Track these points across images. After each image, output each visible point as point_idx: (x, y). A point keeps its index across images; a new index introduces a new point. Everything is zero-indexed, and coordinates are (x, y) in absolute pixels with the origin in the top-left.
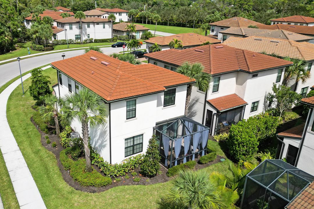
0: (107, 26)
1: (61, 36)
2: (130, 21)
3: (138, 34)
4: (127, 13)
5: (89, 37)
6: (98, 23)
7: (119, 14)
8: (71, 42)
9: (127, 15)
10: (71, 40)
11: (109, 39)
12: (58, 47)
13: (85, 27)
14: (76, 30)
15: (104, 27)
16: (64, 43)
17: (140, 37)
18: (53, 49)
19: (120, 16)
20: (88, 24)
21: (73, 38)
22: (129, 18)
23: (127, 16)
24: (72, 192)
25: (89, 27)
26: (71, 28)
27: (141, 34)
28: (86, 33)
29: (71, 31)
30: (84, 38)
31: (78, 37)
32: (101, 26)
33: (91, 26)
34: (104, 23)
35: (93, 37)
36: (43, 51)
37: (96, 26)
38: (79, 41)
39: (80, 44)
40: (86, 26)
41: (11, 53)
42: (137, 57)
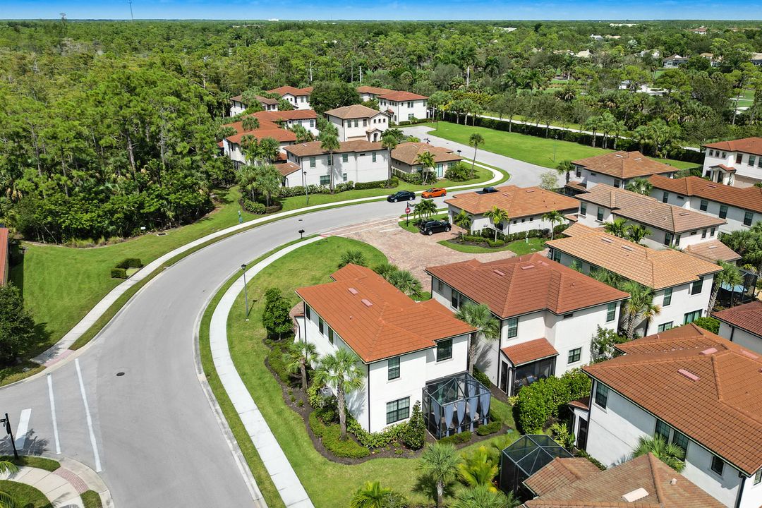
0: (379, 157)
1: (294, 181)
2: (431, 116)
3: (440, 168)
4: (424, 100)
5: (345, 179)
6: (363, 154)
7: (409, 104)
8: (312, 191)
9: (424, 105)
10: (312, 186)
11: (383, 182)
12: (288, 201)
13: (339, 161)
14: (321, 168)
15: (374, 160)
16: (299, 192)
17: (444, 174)
18: (280, 209)
19: (411, 109)
20: (345, 155)
21: (316, 182)
22: (429, 111)
23: (425, 108)
24: (325, 463)
25: (345, 160)
26: (313, 165)
27: (446, 168)
28: (340, 172)
29: (313, 169)
30: (337, 181)
31: (325, 180)
32: (369, 158)
33: (351, 158)
34: (374, 152)
35: (354, 178)
36: (264, 213)
37: (360, 158)
38: (328, 187)
39: (329, 193)
40: (341, 159)
41: (207, 219)
42: (431, 233)
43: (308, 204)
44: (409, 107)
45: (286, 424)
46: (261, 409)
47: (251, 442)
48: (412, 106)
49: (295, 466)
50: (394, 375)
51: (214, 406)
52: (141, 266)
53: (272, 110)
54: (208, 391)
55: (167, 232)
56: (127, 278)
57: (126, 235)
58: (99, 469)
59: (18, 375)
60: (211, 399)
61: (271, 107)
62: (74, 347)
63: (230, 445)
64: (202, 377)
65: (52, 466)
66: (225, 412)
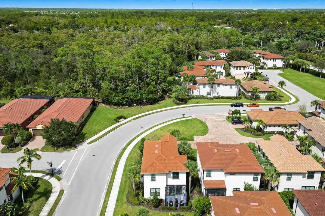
0: (234, 87)
1: (195, 93)
3: (263, 94)
4: (282, 59)
5: (218, 94)
6: (226, 85)
7: (274, 60)
8: (203, 97)
9: (282, 61)
10: (203, 95)
11: (233, 97)
12: (193, 100)
13: (215, 87)
14: (208, 89)
15: (231, 88)
17: (265, 97)
18: (186, 103)
19: (274, 62)
20: (219, 85)
21: (205, 94)
24: (125, 202)
25: (218, 87)
26: (204, 87)
27: (266, 94)
28: (216, 91)
29: (204, 89)
30: (214, 94)
31: (209, 94)
32: (229, 87)
33: (221, 86)
34: (231, 85)
35: (222, 94)
36: (179, 104)
37: (224, 86)
38: (209, 96)
39: (209, 99)
40: (217, 86)
41: (158, 104)
42: (235, 124)
43: (197, 103)
44: (273, 61)
45: (125, 186)
46: (122, 178)
47: (111, 189)
48: (275, 61)
49: (117, 200)
50: (153, 179)
51: (110, 173)
52: (126, 119)
53: (212, 59)
54: (112, 168)
55: (142, 107)
56: (119, 122)
57: (130, 106)
58: (69, 184)
59: (70, 149)
60: (111, 171)
61: (212, 57)
62: (89, 144)
63: (105, 188)
64: (114, 163)
65: (59, 179)
66: (112, 176)
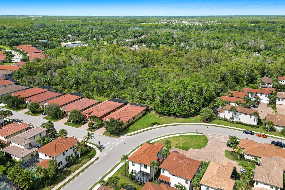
0: (253, 117)
1: (221, 115)
3: (280, 128)
5: (239, 120)
6: (246, 114)
8: (226, 120)
14: (231, 114)
15: (251, 117)
16: (222, 119)
17: (281, 130)
18: (209, 122)
21: (229, 118)
24: (120, 173)
25: (240, 114)
26: (229, 113)
27: (283, 128)
28: (238, 117)
30: (236, 120)
31: (232, 118)
32: (249, 116)
33: (242, 114)
34: (251, 115)
35: (243, 121)
36: (203, 122)
38: (232, 120)
39: (230, 123)
40: (239, 114)
43: (219, 124)
52: (159, 125)
55: (177, 118)
56: (153, 126)
58: (104, 155)
62: (127, 136)
65: (101, 151)
